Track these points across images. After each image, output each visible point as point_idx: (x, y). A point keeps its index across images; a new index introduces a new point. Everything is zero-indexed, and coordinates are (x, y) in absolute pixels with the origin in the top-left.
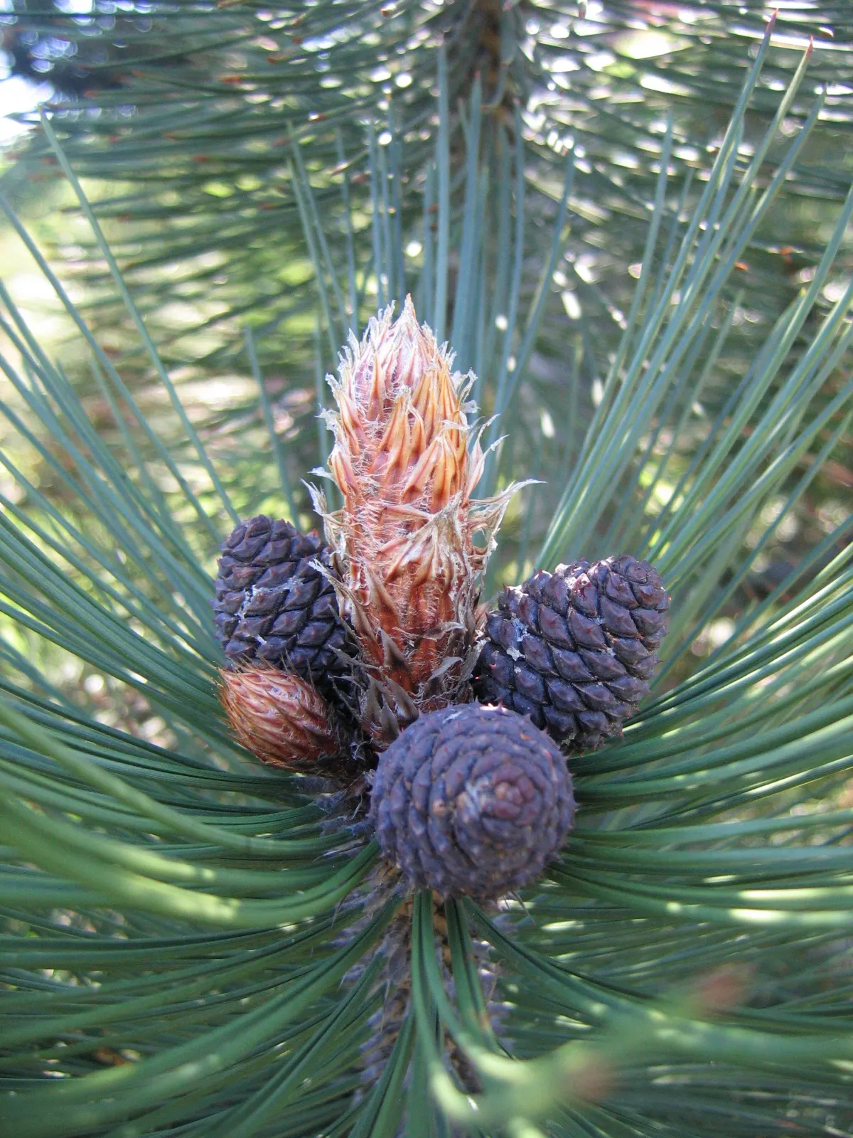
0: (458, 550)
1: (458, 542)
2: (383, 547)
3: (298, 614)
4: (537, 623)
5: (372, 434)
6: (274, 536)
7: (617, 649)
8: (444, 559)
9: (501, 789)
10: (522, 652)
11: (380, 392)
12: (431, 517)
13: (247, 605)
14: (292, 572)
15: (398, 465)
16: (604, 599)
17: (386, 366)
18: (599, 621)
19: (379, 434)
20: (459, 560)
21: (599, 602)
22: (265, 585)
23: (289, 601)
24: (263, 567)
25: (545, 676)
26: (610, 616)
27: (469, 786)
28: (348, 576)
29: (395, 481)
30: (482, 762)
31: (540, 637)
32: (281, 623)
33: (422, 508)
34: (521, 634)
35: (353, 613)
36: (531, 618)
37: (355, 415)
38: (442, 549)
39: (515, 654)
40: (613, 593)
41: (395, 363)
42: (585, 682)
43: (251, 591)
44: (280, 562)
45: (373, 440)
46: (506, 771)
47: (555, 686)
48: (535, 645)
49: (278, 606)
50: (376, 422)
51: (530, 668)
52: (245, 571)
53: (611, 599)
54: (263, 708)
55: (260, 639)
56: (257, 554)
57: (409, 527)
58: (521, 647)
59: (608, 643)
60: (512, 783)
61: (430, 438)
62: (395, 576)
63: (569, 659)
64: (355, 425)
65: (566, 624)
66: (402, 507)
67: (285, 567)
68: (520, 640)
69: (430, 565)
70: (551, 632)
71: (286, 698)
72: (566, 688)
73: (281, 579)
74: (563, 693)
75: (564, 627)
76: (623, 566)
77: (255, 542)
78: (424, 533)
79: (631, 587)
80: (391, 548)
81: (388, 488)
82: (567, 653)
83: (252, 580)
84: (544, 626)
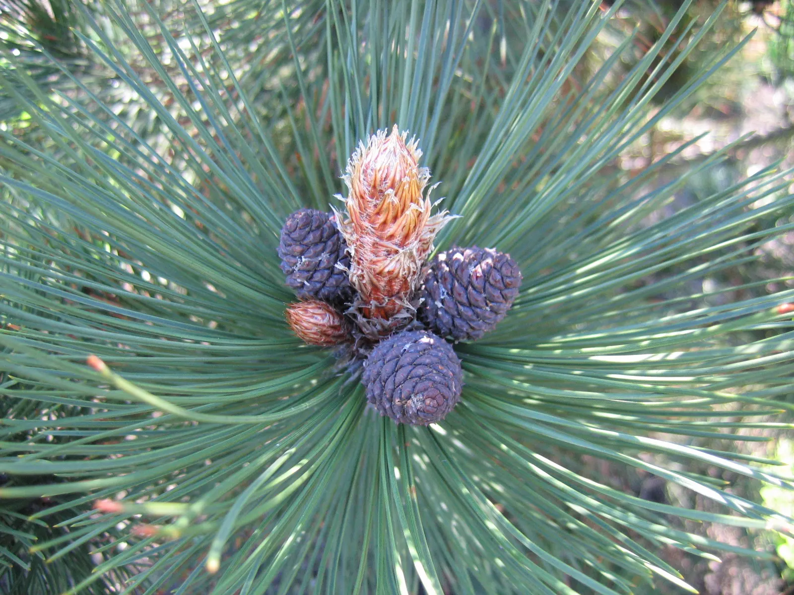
0: (414, 261)
1: (414, 258)
2: (375, 259)
3: (326, 272)
4: (452, 290)
5: (371, 205)
6: (313, 228)
7: (491, 307)
8: (406, 267)
9: (428, 401)
10: (443, 304)
11: (377, 185)
12: (401, 251)
13: (298, 265)
14: (323, 250)
15: (385, 223)
16: (487, 285)
17: (381, 172)
18: (484, 295)
19: (375, 206)
20: (414, 266)
21: (485, 285)
22: (309, 257)
23: (322, 266)
24: (308, 247)
25: (453, 317)
26: (489, 294)
27: (413, 397)
28: (354, 265)
29: (383, 230)
30: (420, 386)
31: (453, 298)
32: (318, 276)
33: (396, 244)
34: (443, 295)
35: (357, 283)
36: (449, 287)
37: (362, 192)
38: (407, 263)
39: (440, 305)
40: (492, 281)
41: (386, 171)
42: (473, 321)
43: (301, 258)
44: (316, 244)
45: (372, 208)
46: (431, 392)
47: (458, 322)
48: (450, 303)
49: (316, 269)
50: (374, 200)
51: (446, 312)
52: (298, 249)
53: (491, 285)
54: (310, 327)
55: (306, 283)
56: (304, 239)
57: (389, 253)
58: (442, 301)
59: (487, 305)
60: (433, 398)
61: (403, 211)
62: (380, 273)
63: (468, 312)
64: (362, 197)
65: (467, 294)
66: (385, 243)
67: (320, 247)
68: (442, 297)
69: (399, 273)
70: (458, 298)
71: (321, 322)
72: (464, 323)
73: (317, 254)
74: (462, 326)
75: (465, 296)
76: (499, 266)
77: (303, 233)
78: (397, 257)
79: (502, 278)
80: (378, 261)
81: (379, 233)
82: (466, 308)
83: (302, 253)
84: (455, 293)
